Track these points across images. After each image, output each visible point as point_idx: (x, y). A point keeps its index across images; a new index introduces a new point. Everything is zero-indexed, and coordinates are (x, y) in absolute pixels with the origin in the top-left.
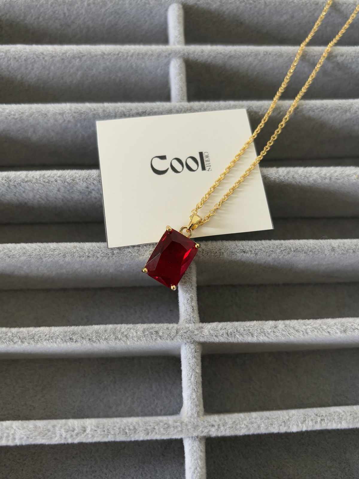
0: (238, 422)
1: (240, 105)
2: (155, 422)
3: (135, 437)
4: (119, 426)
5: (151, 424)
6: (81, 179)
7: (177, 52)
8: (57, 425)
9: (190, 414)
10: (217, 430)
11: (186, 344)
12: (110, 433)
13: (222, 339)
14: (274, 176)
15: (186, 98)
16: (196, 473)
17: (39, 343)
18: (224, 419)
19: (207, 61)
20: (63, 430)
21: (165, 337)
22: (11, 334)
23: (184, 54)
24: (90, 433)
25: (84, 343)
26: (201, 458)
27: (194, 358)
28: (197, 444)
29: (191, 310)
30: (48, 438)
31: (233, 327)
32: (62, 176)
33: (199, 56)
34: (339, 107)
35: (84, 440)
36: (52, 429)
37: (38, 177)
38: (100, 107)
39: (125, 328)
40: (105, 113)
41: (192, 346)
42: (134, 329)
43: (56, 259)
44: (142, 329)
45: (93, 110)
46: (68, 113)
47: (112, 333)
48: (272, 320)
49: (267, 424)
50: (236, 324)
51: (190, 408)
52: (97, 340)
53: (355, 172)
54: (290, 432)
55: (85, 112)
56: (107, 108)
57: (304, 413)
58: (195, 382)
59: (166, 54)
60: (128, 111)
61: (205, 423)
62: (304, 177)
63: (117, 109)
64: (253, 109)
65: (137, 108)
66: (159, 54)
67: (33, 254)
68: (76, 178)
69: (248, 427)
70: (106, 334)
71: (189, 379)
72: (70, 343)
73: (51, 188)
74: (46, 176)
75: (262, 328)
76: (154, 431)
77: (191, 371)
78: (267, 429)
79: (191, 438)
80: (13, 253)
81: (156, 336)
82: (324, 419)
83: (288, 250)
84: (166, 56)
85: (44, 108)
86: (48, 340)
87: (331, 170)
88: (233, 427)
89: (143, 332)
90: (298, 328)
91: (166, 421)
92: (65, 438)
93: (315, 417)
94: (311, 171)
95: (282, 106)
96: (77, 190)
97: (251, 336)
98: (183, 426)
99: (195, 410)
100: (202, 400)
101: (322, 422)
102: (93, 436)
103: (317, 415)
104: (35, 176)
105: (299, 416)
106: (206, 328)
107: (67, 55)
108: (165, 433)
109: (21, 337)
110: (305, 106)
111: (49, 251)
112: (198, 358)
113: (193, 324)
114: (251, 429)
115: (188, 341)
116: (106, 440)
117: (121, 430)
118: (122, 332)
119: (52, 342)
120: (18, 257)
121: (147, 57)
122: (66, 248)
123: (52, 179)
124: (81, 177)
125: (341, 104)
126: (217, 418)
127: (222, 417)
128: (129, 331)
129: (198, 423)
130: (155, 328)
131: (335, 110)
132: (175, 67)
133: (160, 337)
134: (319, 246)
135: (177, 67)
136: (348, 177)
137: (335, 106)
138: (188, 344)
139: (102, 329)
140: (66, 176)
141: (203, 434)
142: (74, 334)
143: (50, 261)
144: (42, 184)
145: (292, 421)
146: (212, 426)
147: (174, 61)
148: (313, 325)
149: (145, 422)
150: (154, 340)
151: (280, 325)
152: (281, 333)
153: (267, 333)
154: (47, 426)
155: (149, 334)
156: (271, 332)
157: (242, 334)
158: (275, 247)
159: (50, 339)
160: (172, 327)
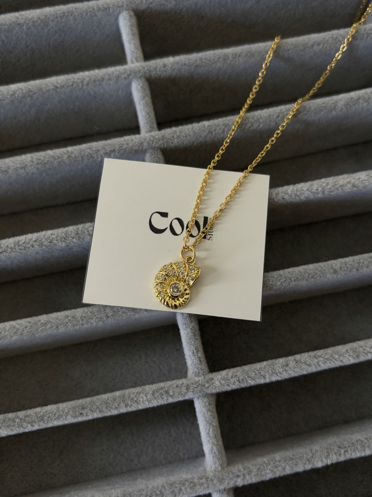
0: (262, 468)
1: (215, 125)
2: (181, 482)
4: (145, 493)
5: (177, 486)
6: (59, 240)
7: (137, 72)
9: (213, 467)
10: (243, 480)
11: (198, 398)
13: (234, 387)
15: (155, 125)
18: (249, 468)
19: (172, 75)
21: (176, 395)
22: (19, 420)
23: (145, 73)
25: (95, 415)
27: (209, 412)
28: (225, 496)
29: (199, 362)
31: (244, 373)
32: (38, 240)
33: (162, 71)
34: (323, 107)
37: (13, 246)
38: (64, 152)
39: (134, 393)
40: (71, 159)
41: (206, 400)
42: (143, 392)
43: (49, 332)
45: (56, 157)
46: (30, 165)
47: (121, 401)
48: (282, 356)
49: (291, 465)
52: (107, 410)
53: (349, 180)
54: (316, 468)
55: (48, 161)
56: (72, 153)
57: (326, 447)
58: (214, 436)
59: (126, 76)
60: (95, 152)
61: (231, 475)
62: (295, 196)
63: (83, 152)
65: (103, 148)
66: (117, 77)
67: (24, 332)
68: (53, 239)
69: (273, 471)
71: (207, 433)
72: (81, 417)
73: (29, 253)
74: (21, 243)
75: (273, 369)
76: (180, 492)
77: (208, 425)
78: (292, 470)
79: (218, 492)
80: (4, 335)
81: (166, 397)
82: (347, 450)
83: (288, 281)
84: (125, 78)
85: (3, 164)
87: (323, 183)
88: (258, 474)
89: (152, 394)
90: (310, 361)
91: (191, 479)
93: (338, 450)
94: (302, 187)
95: (261, 118)
96: (56, 249)
97: (263, 379)
98: (209, 482)
99: (218, 464)
100: (223, 451)
101: (346, 454)
103: (340, 447)
104: (9, 245)
105: (322, 451)
106: (216, 379)
107: (16, 96)
108: (192, 492)
110: (286, 112)
111: (40, 326)
112: (212, 411)
113: (202, 376)
114: (277, 473)
115: (200, 395)
118: (131, 397)
119: (62, 420)
120: (9, 337)
121: (105, 82)
122: (57, 319)
123: (28, 245)
124: (59, 237)
125: (325, 104)
126: (240, 467)
127: (246, 465)
128: (139, 395)
129: (223, 476)
130: (164, 387)
131: (319, 111)
132: (137, 89)
133: (171, 396)
134: (320, 271)
135: (140, 90)
136: (342, 187)
137: (319, 107)
138: (200, 398)
139: (111, 398)
140: (42, 238)
141: (230, 486)
142: (83, 408)
143: (43, 335)
144: (18, 252)
145: (316, 457)
146: (238, 476)
147: (135, 82)
148: (325, 356)
149: (170, 483)
150: (165, 400)
151: (291, 362)
152: (293, 370)
153: (279, 373)
155: (159, 396)
156: (283, 371)
157: (254, 378)
158: (275, 279)
159: (59, 417)
160: (182, 384)
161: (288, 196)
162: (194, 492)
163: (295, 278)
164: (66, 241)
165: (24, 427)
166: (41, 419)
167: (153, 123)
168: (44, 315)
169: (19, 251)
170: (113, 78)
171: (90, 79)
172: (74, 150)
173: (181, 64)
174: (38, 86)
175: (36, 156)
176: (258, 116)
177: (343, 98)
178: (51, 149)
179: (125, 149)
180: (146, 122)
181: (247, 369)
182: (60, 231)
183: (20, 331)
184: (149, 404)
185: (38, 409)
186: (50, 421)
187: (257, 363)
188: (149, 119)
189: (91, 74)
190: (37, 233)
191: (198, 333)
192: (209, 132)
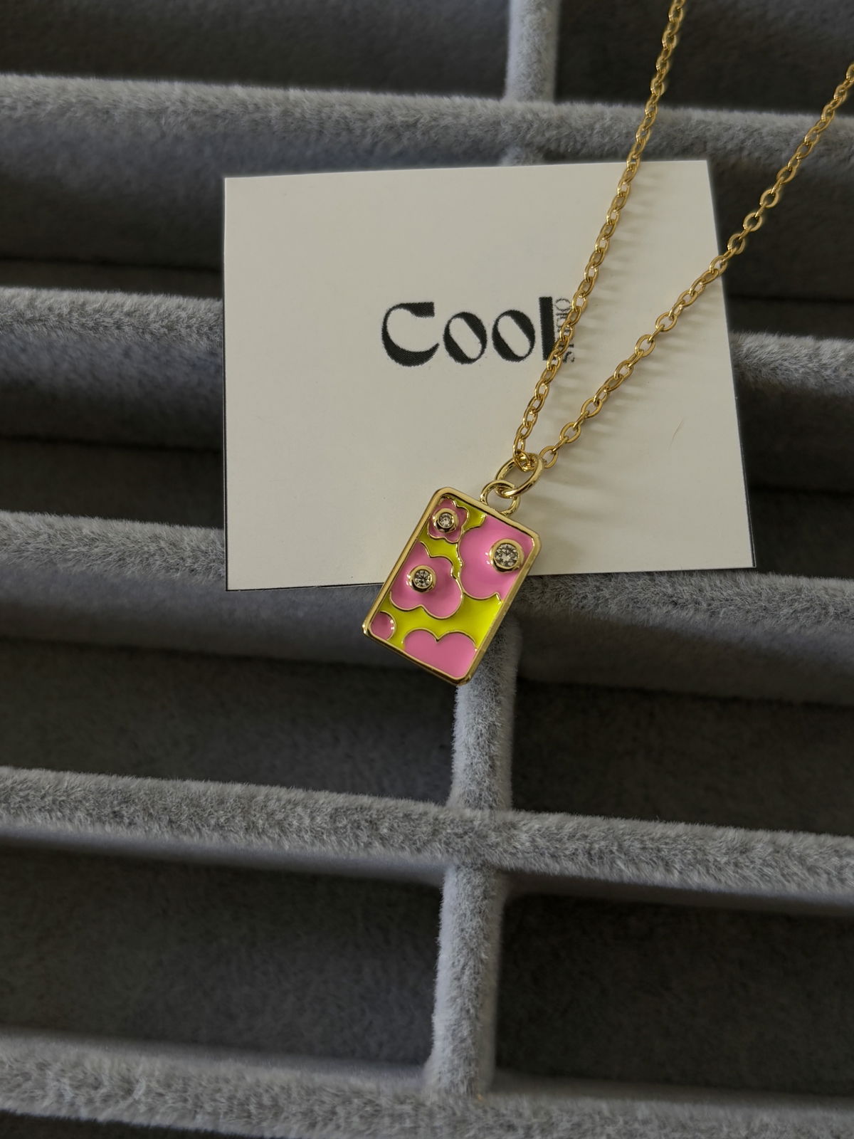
0: (587, 1125)
1: (720, 123)
2: (339, 1093)
3: (275, 1129)
4: (230, 1091)
5: (326, 1099)
6: (194, 328)
8: (50, 1065)
9: (445, 1081)
11: (458, 868)
12: (201, 1107)
13: (571, 869)
14: (803, 367)
15: (549, 87)
17: (22, 818)
18: (548, 1113)
20: (66, 1080)
21: (396, 840)
24: (143, 1099)
25: (155, 831)
27: (477, 915)
29: (487, 768)
30: (23, 1096)
31: (610, 837)
32: (138, 314)
35: (126, 1118)
36: (35, 1075)
37: (65, 311)
38: (275, 99)
39: (279, 800)
40: (290, 120)
41: (477, 880)
42: (305, 807)
43: (96, 568)
44: (329, 810)
45: (251, 107)
46: (175, 112)
47: (240, 810)
48: (736, 825)
50: (621, 825)
51: (446, 1066)
52: (192, 826)
55: (227, 111)
56: (297, 104)
57: (797, 1125)
58: (473, 990)
60: (359, 117)
61: (489, 1116)
63: (327, 110)
64: (762, 138)
65: (388, 112)
67: (28, 546)
68: (177, 322)
70: (222, 812)
71: (455, 976)
72: (114, 825)
73: (105, 346)
74: (89, 308)
75: (700, 849)
76: (331, 1120)
77: (465, 952)
81: (368, 836)
83: (816, 612)
85: (103, 92)
86: (50, 811)
89: (331, 817)
90: (815, 860)
91: (371, 1093)
92: (72, 1104)
96: (181, 357)
97: (661, 869)
98: (421, 1116)
99: (461, 1074)
102: (151, 1110)
104: (56, 306)
106: (525, 829)
108: (364, 1131)
111: (76, 542)
112: (489, 917)
113: (487, 811)
115: (466, 861)
116: (189, 1124)
117: (235, 1102)
118: (269, 810)
119: (58, 819)
122: (128, 538)
123: (107, 320)
124: (195, 319)
127: (543, 1104)
128: (291, 809)
129: (468, 1114)
130: (370, 808)
133: (383, 839)
138: (465, 870)
139: (212, 796)
140: (151, 312)
142: (127, 800)
143: (79, 570)
144: (75, 332)
146: (509, 1127)
149: (308, 1087)
150: (362, 844)
151: (760, 846)
152: (760, 871)
153: (713, 867)
154: (24, 1063)
155: (348, 827)
156: (727, 863)
157: (637, 861)
158: (778, 596)
159: (54, 807)
160: (420, 814)
162: (368, 1132)
163: (841, 610)
164: (212, 337)
167: (544, 79)
168: (97, 518)
169: (78, 329)
172: (305, 100)
175: (197, 91)
179: (446, 127)
180: (525, 73)
183: (16, 542)
184: (313, 844)
185: (3, 771)
186: (26, 814)
187: (658, 821)
188: (536, 67)
190: (140, 295)
191: (509, 689)
192: (697, 138)
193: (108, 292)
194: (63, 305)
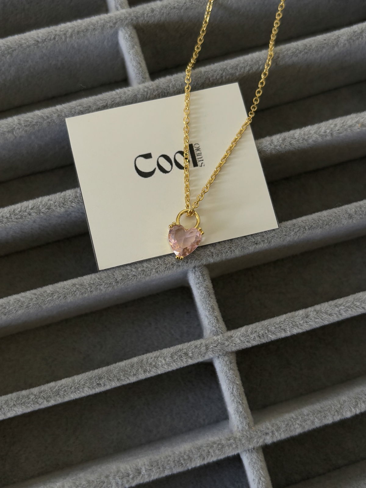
0: (290, 423)
1: (212, 70)
2: (208, 445)
3: (192, 465)
4: (172, 459)
5: (204, 449)
6: (57, 206)
7: (124, 19)
9: (240, 427)
10: (272, 437)
11: (218, 357)
12: (165, 468)
13: (255, 343)
14: (269, 148)
15: (147, 75)
16: (261, 483)
18: (276, 424)
19: (161, 20)
20: (117, 478)
21: (195, 356)
22: (33, 397)
23: (132, 20)
24: (145, 473)
25: (113, 384)
26: (262, 467)
27: (230, 370)
28: (255, 455)
29: (216, 321)
31: (264, 328)
32: (35, 208)
33: (150, 16)
34: (325, 44)
35: (142, 482)
36: (106, 481)
37: (8, 215)
38: (53, 112)
39: (151, 358)
40: (61, 118)
41: (226, 358)
42: (161, 357)
43: (57, 303)
44: (170, 355)
45: (45, 118)
47: (139, 367)
48: (302, 308)
49: (320, 418)
51: (239, 423)
53: (357, 120)
54: (345, 418)
55: (37, 122)
56: (61, 111)
57: (354, 397)
58: (238, 395)
59: (111, 24)
61: (259, 433)
62: (302, 140)
63: (73, 110)
64: (228, 71)
66: (102, 27)
67: (30, 304)
68: (51, 205)
69: (302, 426)
70: (134, 370)
71: (231, 393)
72: (99, 387)
73: (26, 222)
74: (17, 212)
75: (293, 321)
76: (209, 455)
77: (231, 384)
78: (321, 422)
79: (247, 452)
80: (9, 310)
81: (186, 359)
83: (302, 230)
84: (111, 27)
86: (75, 392)
87: (331, 124)
88: (287, 430)
89: (171, 357)
90: (331, 311)
91: (218, 441)
92: (122, 485)
94: (310, 130)
95: (260, 60)
96: (54, 216)
97: (283, 332)
98: (237, 442)
99: (244, 423)
100: (249, 410)
102: (149, 475)
104: (4, 215)
105: (350, 401)
106: (235, 336)
108: (221, 454)
109: (45, 397)
110: (286, 52)
111: (47, 297)
112: (234, 369)
113: (221, 335)
114: (306, 427)
115: (220, 354)
116: (163, 475)
117: (176, 462)
118: (149, 363)
119: (79, 393)
120: (15, 312)
121: (89, 33)
122: (64, 289)
123: (25, 213)
124: (56, 203)
125: (326, 40)
126: (268, 424)
127: (274, 422)
128: (157, 360)
129: (252, 435)
130: (183, 349)
131: (321, 49)
132: (125, 38)
133: (191, 358)
134: (334, 217)
135: (128, 38)
136: (351, 128)
137: (321, 45)
138: (221, 357)
139: (128, 365)
140: (40, 205)
141: (259, 444)
142: (100, 378)
143: (51, 306)
145: (345, 408)
146: (266, 434)
147: (122, 30)
148: (346, 304)
149: (197, 447)
150: (185, 362)
151: (311, 313)
152: (314, 321)
153: (299, 325)
154: (101, 478)
155: (178, 358)
156: (304, 323)
157: (275, 333)
158: (288, 229)
159: (76, 390)
160: (200, 345)
161: (295, 140)
162: (222, 454)
163: (310, 227)
164: (65, 207)
165: (40, 403)
166: (57, 394)
167: (145, 73)
168: (49, 285)
169: (15, 220)
170: (98, 27)
171: (74, 31)
172: (64, 109)
173: (169, 8)
174: (17, 42)
175: (23, 118)
176: (257, 58)
177: (345, 32)
178: (39, 109)
180: (138, 73)
181: (266, 324)
182: (57, 197)
183: (25, 304)
184: (168, 368)
185: (52, 384)
186: (67, 395)
187: (276, 317)
188: (140, 69)
189: (74, 24)
190: (33, 200)
191: (212, 291)
192: (206, 78)
193: (20, 203)
194: (6, 214)
